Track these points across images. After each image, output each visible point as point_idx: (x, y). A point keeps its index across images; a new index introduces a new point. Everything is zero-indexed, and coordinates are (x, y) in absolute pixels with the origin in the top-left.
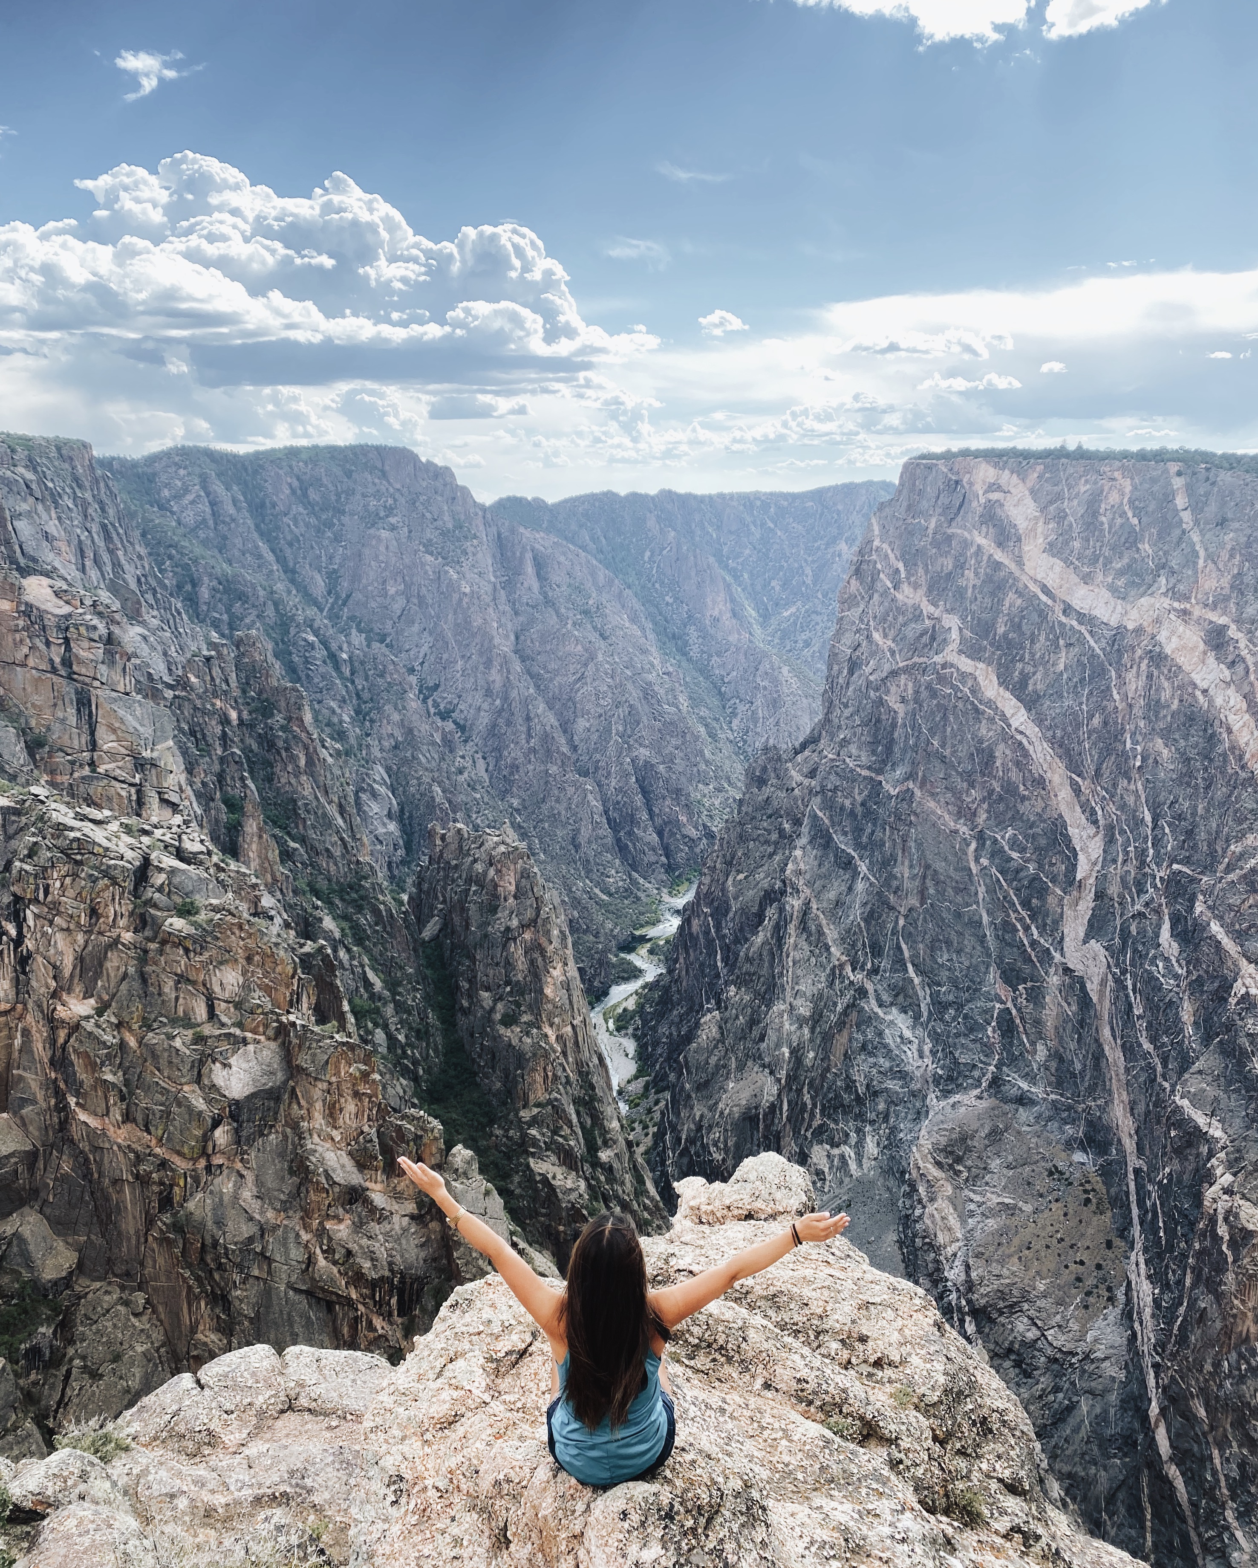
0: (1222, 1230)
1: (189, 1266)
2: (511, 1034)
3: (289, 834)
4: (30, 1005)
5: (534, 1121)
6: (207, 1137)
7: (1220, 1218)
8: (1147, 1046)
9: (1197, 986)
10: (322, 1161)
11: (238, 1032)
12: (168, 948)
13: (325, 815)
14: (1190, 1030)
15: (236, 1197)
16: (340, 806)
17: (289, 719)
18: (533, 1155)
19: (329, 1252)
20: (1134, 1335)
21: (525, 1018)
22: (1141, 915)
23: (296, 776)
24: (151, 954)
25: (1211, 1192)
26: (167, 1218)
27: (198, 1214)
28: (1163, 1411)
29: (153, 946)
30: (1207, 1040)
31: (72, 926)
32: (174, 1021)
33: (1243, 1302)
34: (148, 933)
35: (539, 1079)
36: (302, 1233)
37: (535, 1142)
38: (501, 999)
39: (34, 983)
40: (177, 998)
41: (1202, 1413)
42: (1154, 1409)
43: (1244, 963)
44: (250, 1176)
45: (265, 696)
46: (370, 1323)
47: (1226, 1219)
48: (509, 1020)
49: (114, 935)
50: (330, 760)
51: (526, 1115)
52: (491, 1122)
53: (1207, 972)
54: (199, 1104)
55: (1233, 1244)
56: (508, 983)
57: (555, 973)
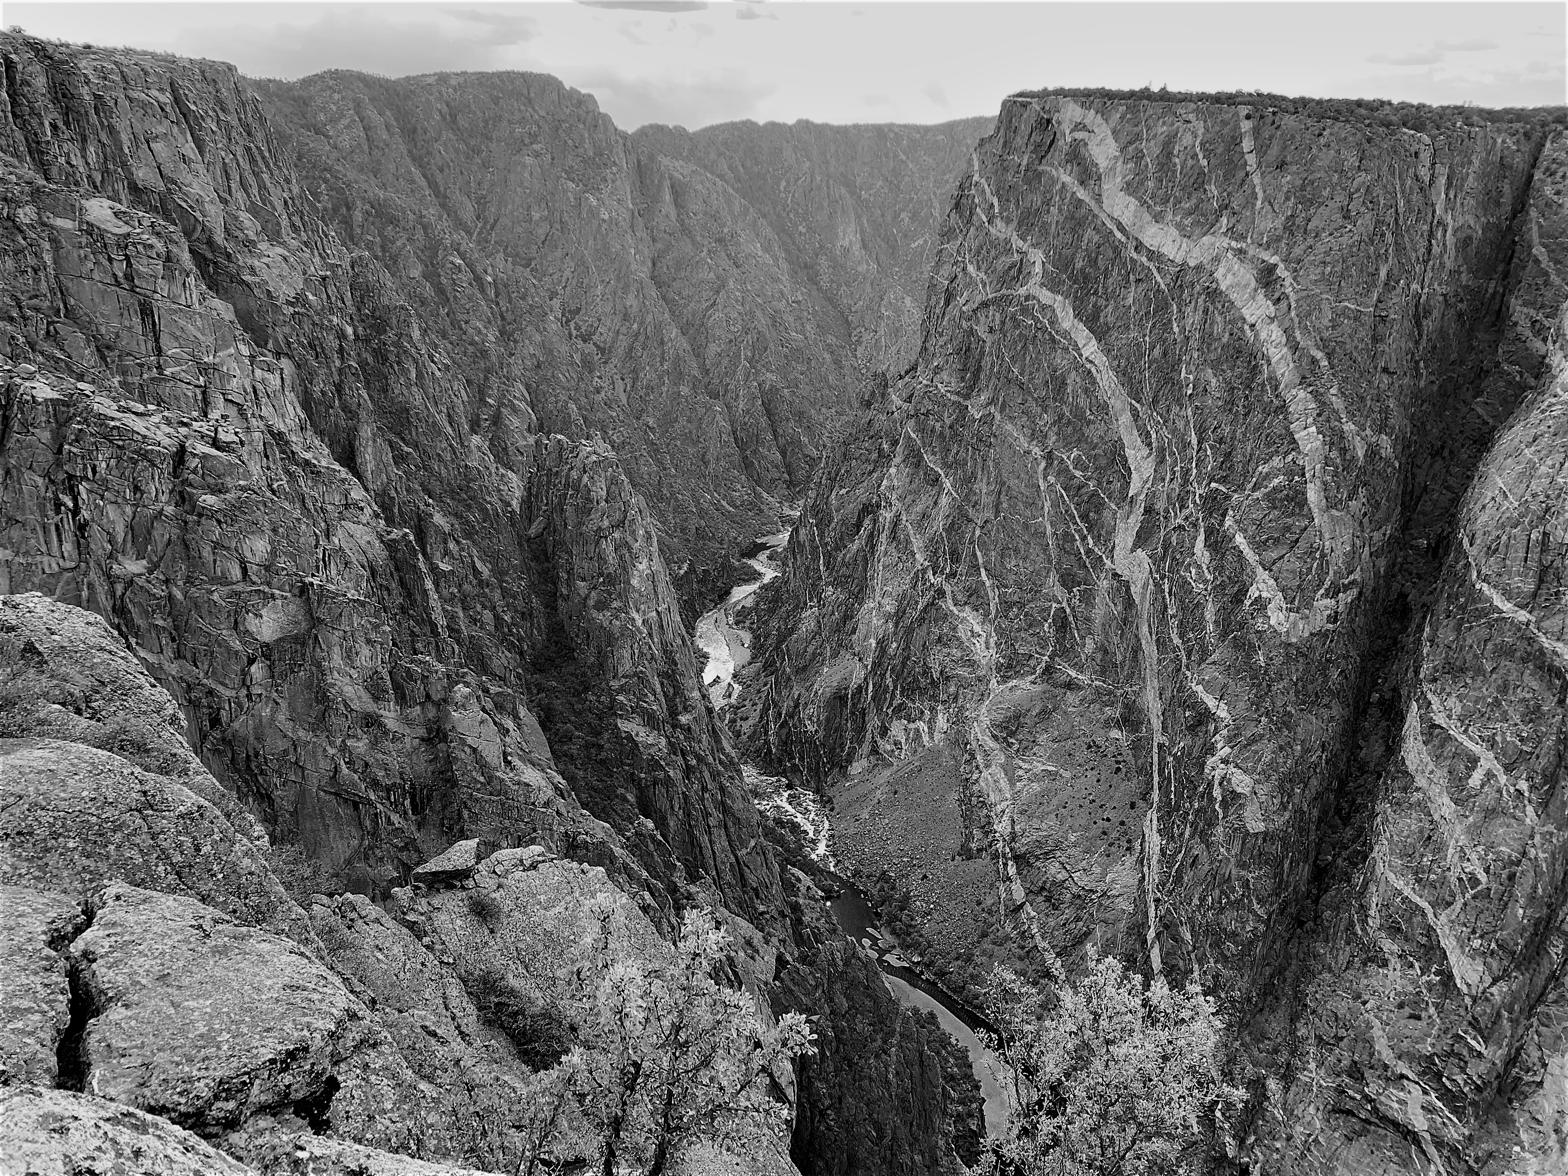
0: (1217, 793)
1: (238, 771)
2: (602, 617)
3: (403, 439)
4: (92, 564)
5: (622, 689)
6: (244, 673)
7: (1216, 782)
8: (1177, 641)
9: (1219, 590)
10: (341, 693)
11: (267, 589)
12: (203, 519)
13: (434, 423)
14: (1211, 627)
15: (272, 719)
16: (449, 416)
17: (400, 335)
18: (621, 716)
19: (350, 763)
20: (1143, 877)
21: (615, 604)
22: (1181, 527)
23: (408, 388)
24: (191, 525)
25: (1211, 761)
26: (217, 734)
27: (242, 732)
28: (1158, 935)
29: (190, 518)
30: (1223, 636)
31: (120, 500)
32: (213, 580)
33: (1228, 850)
34: (187, 507)
35: (627, 654)
36: (328, 748)
37: (622, 706)
38: (595, 588)
39: (93, 546)
40: (215, 561)
41: (1188, 937)
42: (1151, 934)
43: (1260, 570)
44: (284, 704)
45: (377, 314)
46: (388, 819)
47: (1220, 784)
48: (601, 606)
49: (158, 508)
50: (438, 374)
51: (615, 684)
52: (586, 689)
53: (1229, 578)
54: (237, 645)
55: (1224, 804)
56: (601, 574)
57: (641, 567)
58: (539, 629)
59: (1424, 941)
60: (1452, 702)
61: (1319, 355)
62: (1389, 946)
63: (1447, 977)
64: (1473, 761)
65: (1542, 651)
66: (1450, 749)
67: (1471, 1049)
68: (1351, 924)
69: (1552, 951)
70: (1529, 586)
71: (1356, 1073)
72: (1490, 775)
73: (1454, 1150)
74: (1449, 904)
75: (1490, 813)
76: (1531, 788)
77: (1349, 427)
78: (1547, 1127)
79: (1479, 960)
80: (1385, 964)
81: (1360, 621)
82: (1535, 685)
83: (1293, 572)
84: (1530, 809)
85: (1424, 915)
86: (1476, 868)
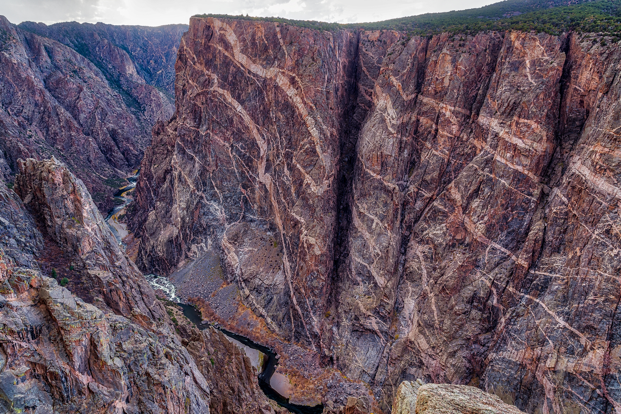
0: (305, 245)
2: (72, 231)
5: (87, 258)
7: (305, 242)
8: (283, 201)
9: (295, 182)
14: (294, 195)
18: (89, 269)
20: (286, 276)
22: (279, 164)
25: (301, 236)
28: (294, 293)
30: (298, 197)
33: (311, 262)
35: (87, 244)
37: (89, 265)
38: (65, 220)
41: (303, 291)
42: (292, 294)
43: (306, 175)
46: (20, 345)
48: (70, 227)
51: (84, 257)
52: (70, 262)
53: (297, 178)
55: (308, 248)
56: (67, 214)
57: (86, 208)
58: (40, 241)
59: (368, 275)
60: (365, 205)
61: (312, 105)
62: (359, 279)
63: (376, 284)
64: (373, 221)
65: (385, 187)
66: (366, 218)
67: (386, 302)
68: (348, 275)
69: (400, 269)
70: (379, 169)
71: (357, 318)
72: (377, 224)
73: (386, 333)
74: (373, 263)
75: (379, 235)
76: (388, 225)
77: (324, 127)
78: (407, 319)
79: (383, 277)
80: (358, 284)
81: (335, 185)
82: (385, 196)
83: (316, 174)
84: (389, 231)
85: (367, 267)
86: (378, 251)
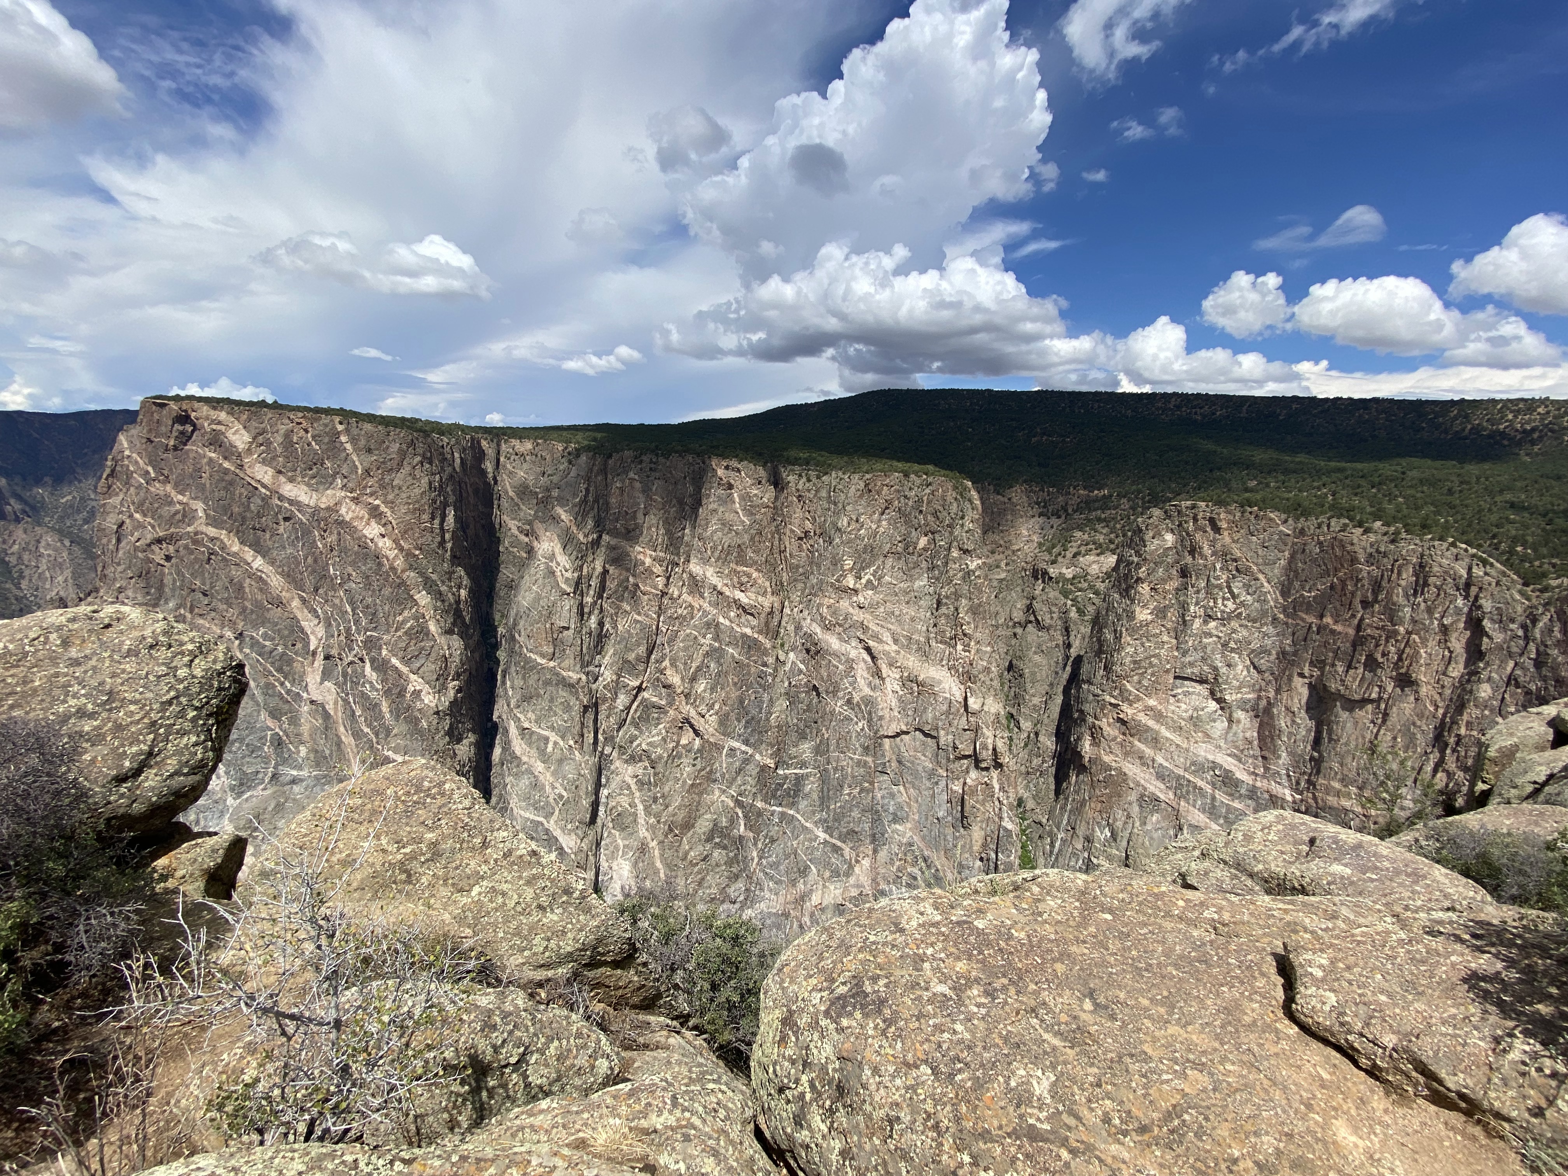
8: (366, 730)
9: (387, 693)
14: (388, 716)
22: (352, 663)
30: (397, 717)
43: (412, 676)
53: (393, 684)
60: (530, 715)
61: (417, 552)
63: (561, 850)
64: (547, 739)
65: (564, 679)
66: (535, 737)
70: (550, 650)
72: (556, 743)
74: (553, 814)
75: (560, 761)
76: (575, 742)
77: (443, 588)
79: (572, 834)
82: (564, 694)
83: (431, 671)
84: (576, 752)
85: (543, 824)
86: (560, 790)
